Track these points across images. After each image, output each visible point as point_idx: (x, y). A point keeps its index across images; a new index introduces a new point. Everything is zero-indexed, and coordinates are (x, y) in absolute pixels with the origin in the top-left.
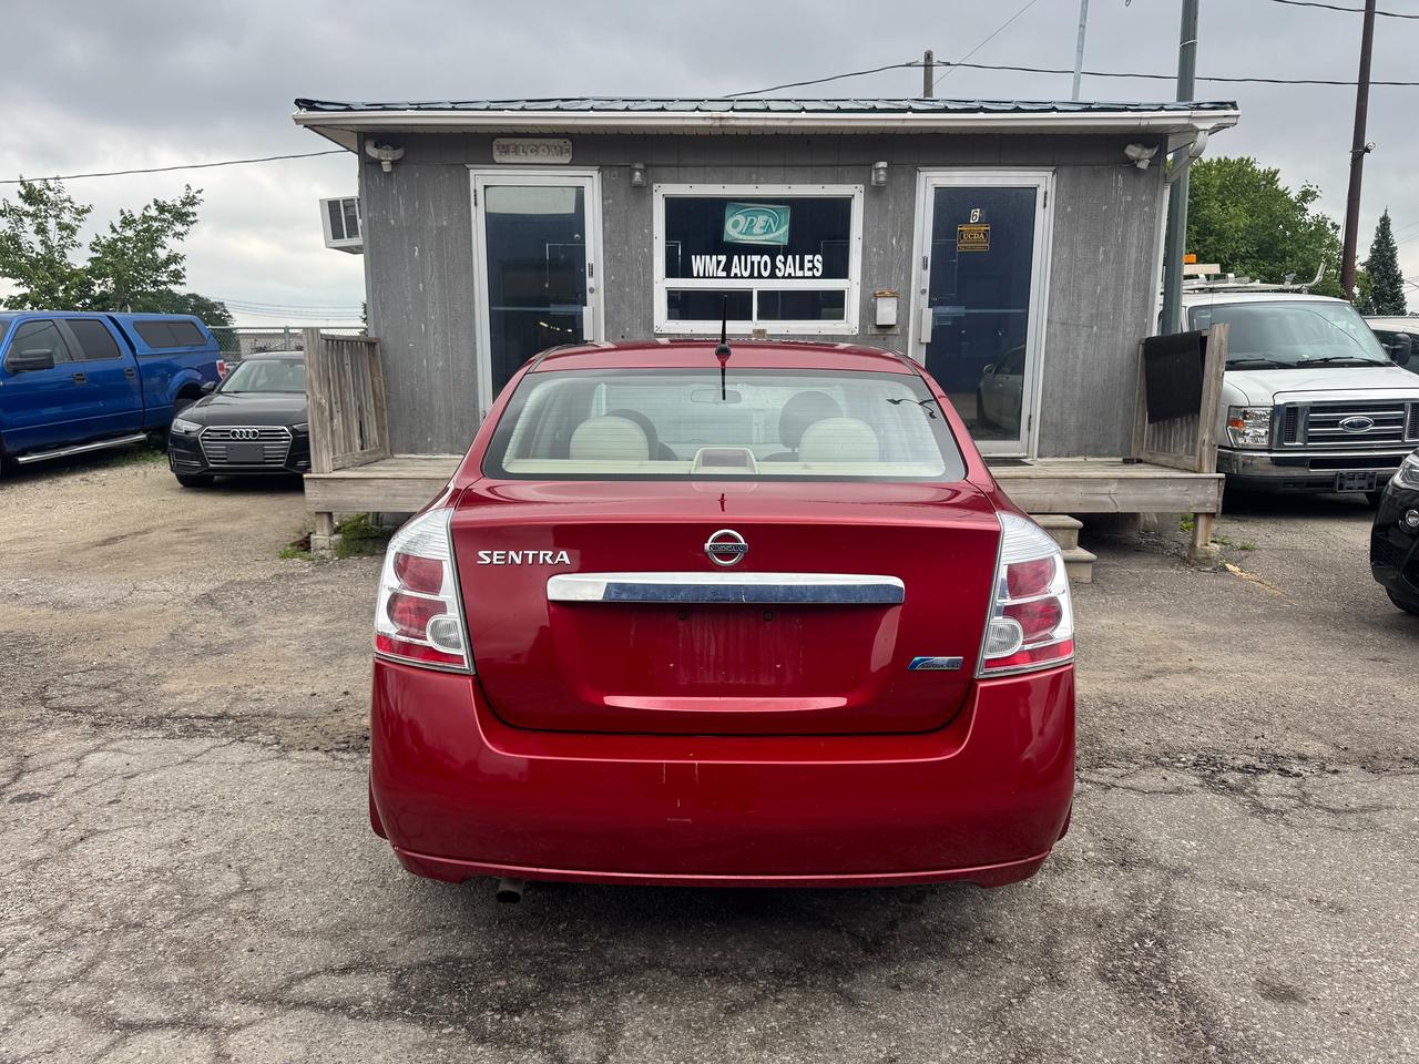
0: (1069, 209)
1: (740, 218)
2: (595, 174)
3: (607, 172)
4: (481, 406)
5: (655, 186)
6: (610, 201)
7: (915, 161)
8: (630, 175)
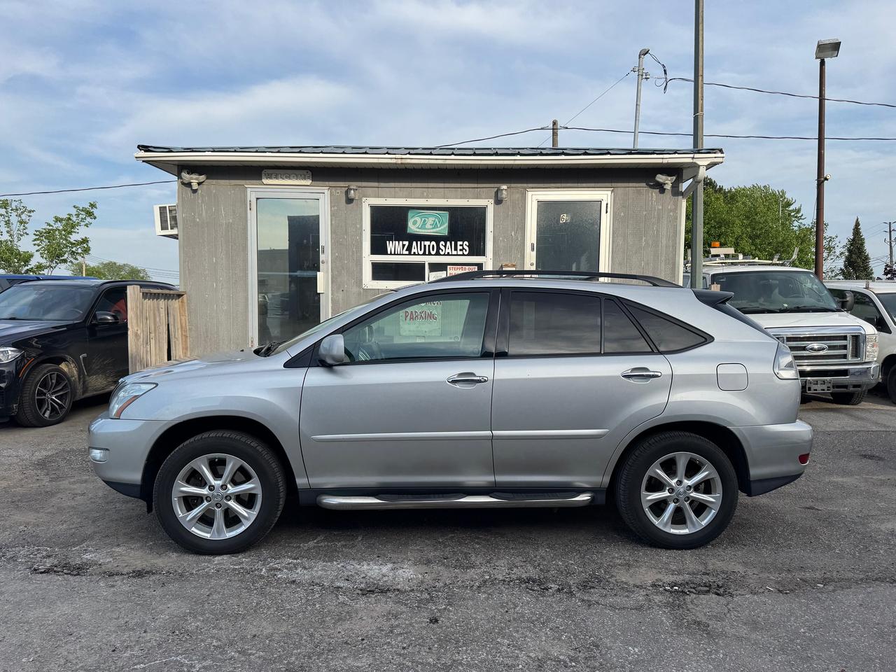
0: (622, 214)
1: (418, 219)
2: (326, 192)
3: (333, 190)
4: (250, 334)
5: (364, 199)
6: (336, 208)
7: (525, 185)
8: (347, 193)
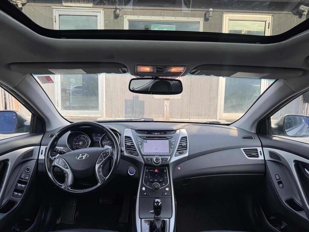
0: (277, 30)
2: (102, 11)
3: (106, 10)
4: (56, 98)
5: (125, 16)
6: (108, 22)
7: (222, 10)
8: (115, 12)
